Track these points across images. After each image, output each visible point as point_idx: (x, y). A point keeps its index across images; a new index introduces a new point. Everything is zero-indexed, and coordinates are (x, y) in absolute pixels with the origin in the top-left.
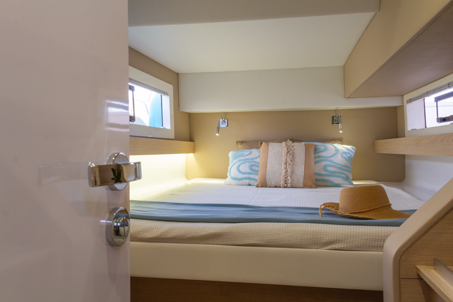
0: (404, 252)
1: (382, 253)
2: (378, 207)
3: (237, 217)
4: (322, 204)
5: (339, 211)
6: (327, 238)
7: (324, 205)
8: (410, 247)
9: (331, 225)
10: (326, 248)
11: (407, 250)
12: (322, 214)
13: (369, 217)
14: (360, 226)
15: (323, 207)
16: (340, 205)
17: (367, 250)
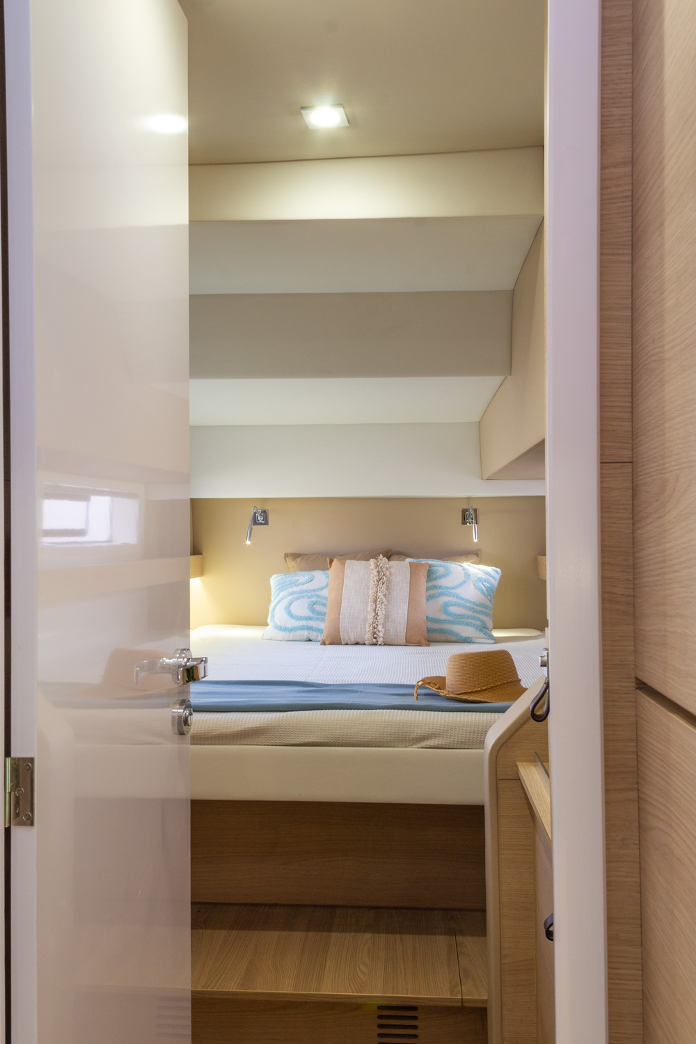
0: (503, 744)
1: (482, 751)
2: (499, 684)
3: (288, 702)
4: (420, 679)
5: (442, 691)
6: (419, 732)
7: (422, 680)
8: (509, 738)
9: (426, 712)
10: (418, 746)
11: (505, 742)
12: (418, 695)
13: (482, 700)
14: (466, 713)
15: (420, 683)
16: (447, 681)
17: (474, 747)
